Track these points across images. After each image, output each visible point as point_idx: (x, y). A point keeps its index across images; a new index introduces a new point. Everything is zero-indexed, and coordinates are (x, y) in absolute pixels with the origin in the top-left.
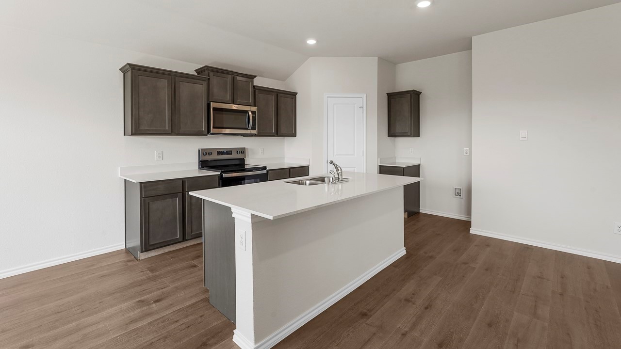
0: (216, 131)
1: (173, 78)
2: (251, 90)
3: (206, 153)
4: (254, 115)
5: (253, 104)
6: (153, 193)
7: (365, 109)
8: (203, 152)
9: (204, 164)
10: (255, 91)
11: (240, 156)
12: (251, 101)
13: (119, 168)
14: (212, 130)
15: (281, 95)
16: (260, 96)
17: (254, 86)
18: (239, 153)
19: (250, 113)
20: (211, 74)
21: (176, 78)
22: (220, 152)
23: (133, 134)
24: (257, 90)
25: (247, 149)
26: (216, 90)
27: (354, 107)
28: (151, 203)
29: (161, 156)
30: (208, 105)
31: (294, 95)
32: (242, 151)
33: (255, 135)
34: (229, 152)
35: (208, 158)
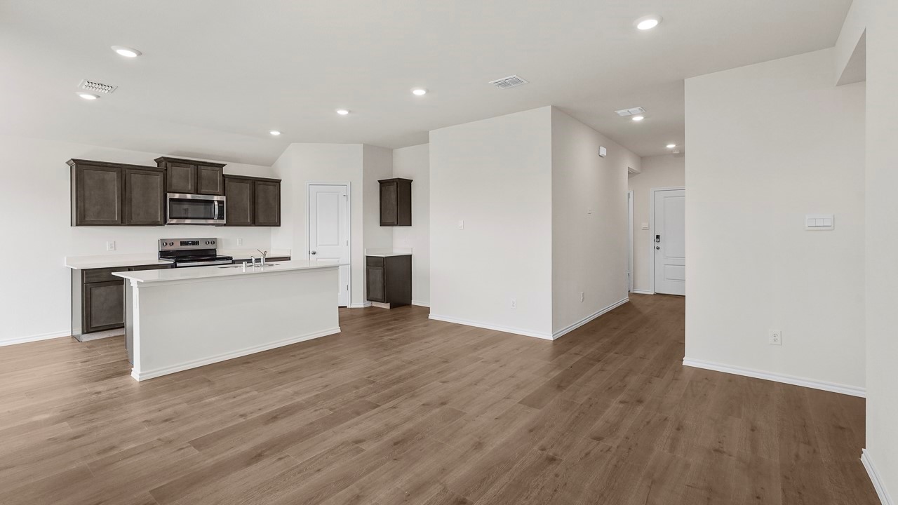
0: (174, 221)
1: (124, 172)
2: (219, 178)
3: (166, 244)
4: (222, 205)
5: (221, 193)
6: (95, 279)
7: (349, 197)
8: (163, 242)
9: (163, 254)
10: (224, 181)
11: (210, 247)
12: (219, 190)
13: (65, 258)
14: (169, 221)
15: (259, 182)
16: (231, 186)
17: (223, 175)
18: (210, 244)
19: (216, 203)
20: (169, 165)
21: (127, 170)
22: (183, 243)
23: (77, 225)
24: (226, 179)
25: (221, 239)
26: (175, 181)
27: (338, 195)
28: (93, 289)
29: (114, 246)
30: (165, 196)
31: (279, 182)
32: (214, 241)
33: (225, 225)
34: (195, 243)
35: (168, 248)
